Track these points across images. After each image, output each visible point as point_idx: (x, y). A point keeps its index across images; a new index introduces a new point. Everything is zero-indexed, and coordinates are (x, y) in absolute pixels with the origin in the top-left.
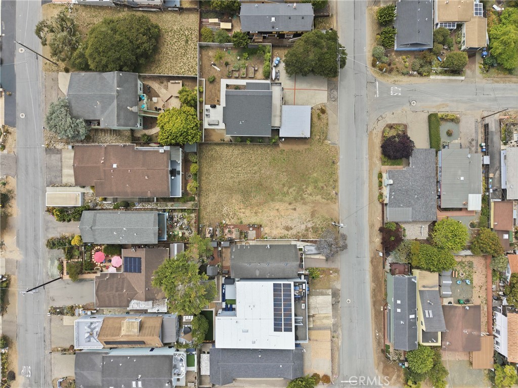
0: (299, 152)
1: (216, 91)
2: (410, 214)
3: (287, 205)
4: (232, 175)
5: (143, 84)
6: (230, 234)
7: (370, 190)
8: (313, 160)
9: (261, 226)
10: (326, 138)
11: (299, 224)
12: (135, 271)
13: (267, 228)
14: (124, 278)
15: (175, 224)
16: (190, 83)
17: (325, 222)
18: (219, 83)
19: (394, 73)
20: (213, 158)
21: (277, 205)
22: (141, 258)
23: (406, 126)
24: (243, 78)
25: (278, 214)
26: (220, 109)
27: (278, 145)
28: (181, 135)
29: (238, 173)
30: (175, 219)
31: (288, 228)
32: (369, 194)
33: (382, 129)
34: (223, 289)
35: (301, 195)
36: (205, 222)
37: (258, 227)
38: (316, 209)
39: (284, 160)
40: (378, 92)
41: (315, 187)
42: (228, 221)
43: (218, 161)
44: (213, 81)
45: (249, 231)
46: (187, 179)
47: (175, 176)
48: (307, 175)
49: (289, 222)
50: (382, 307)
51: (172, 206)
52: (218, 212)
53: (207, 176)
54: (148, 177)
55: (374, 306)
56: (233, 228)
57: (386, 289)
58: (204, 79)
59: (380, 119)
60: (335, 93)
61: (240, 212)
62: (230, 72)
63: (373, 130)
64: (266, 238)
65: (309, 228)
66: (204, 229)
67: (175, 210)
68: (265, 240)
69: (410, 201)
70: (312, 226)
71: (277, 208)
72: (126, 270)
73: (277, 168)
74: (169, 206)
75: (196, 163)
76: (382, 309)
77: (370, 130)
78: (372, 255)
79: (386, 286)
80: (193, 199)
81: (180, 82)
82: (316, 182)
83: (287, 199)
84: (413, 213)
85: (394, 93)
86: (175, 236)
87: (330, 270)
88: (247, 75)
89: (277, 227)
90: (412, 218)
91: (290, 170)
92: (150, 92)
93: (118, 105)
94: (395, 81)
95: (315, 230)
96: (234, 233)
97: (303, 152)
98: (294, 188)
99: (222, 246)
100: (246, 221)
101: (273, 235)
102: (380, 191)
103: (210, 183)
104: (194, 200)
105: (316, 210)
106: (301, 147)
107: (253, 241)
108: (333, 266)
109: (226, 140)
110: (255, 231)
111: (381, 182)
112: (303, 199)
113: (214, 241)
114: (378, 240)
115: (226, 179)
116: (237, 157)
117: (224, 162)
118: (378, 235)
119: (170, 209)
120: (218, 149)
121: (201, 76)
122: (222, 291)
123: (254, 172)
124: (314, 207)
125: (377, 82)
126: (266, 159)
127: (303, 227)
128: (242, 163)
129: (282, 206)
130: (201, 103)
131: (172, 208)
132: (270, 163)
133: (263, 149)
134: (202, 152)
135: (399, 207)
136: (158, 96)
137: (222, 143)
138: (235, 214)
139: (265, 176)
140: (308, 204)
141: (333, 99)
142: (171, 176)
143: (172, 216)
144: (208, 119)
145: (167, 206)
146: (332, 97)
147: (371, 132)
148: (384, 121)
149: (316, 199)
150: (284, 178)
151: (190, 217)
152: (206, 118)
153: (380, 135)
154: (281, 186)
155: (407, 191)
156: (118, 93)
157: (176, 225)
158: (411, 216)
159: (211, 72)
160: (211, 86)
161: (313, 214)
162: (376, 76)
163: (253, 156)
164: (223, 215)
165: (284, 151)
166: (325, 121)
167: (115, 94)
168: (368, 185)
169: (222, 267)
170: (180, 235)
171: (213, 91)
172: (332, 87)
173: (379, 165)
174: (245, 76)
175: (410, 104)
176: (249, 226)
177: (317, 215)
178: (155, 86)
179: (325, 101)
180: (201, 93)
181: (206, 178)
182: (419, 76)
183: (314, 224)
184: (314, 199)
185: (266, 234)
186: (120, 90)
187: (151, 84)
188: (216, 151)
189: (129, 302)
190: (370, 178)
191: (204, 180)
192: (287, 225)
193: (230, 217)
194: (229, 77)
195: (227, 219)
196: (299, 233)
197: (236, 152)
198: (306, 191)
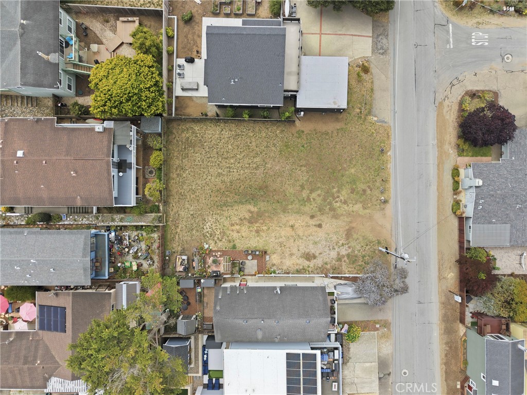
0: (327, 134)
1: (195, 37)
2: (508, 235)
3: (308, 219)
4: (220, 171)
5: (76, 22)
6: (217, 266)
7: (440, 197)
8: (349, 148)
9: (266, 252)
10: (370, 113)
11: (327, 249)
12: (56, 330)
13: (275, 256)
14: (38, 341)
15: (127, 250)
16: (153, 23)
17: (369, 247)
18: (200, 23)
19: (476, 11)
20: (189, 144)
21: (292, 219)
22: (65, 308)
23: (496, 94)
24: (237, 16)
25: (293, 233)
26: (200, 64)
27: (294, 121)
28: (128, 101)
29: (230, 168)
30: (126, 242)
31: (309, 257)
32: (438, 201)
33: (459, 98)
34: (204, 354)
35: (330, 204)
36: (176, 246)
37: (260, 255)
38: (354, 225)
39: (303, 146)
40: (451, 40)
41: (353, 191)
42: (213, 244)
43: (197, 149)
44: (189, 20)
45: (247, 261)
46: (147, 176)
47: (124, 172)
48: (339, 171)
49: (311, 246)
50: (459, 383)
51: (121, 220)
52: (197, 231)
53: (178, 172)
54: (76, 173)
55: (446, 380)
56: (221, 256)
57: (465, 353)
58: (176, 17)
59: (455, 82)
60: (384, 41)
61: (233, 231)
62: (217, 6)
63: (445, 99)
64: (274, 272)
65: (343, 256)
66: (173, 259)
67: (125, 227)
68: (273, 275)
69: (507, 214)
70: (347, 252)
71: (291, 223)
72: (42, 327)
73: (291, 160)
74: (118, 220)
75: (160, 150)
76: (459, 387)
77: (439, 100)
78: (443, 299)
79: (466, 349)
80: (156, 209)
81: (136, 19)
82: (354, 182)
83: (307, 209)
84: (511, 233)
85: (477, 42)
86: (125, 270)
87: (375, 322)
88: (244, 10)
89: (291, 255)
90: (510, 242)
91: (313, 162)
92: (87, 35)
93: (23, 50)
94: (478, 23)
95: (352, 259)
96: (223, 263)
97: (334, 135)
98: (319, 192)
99: (202, 286)
100: (241, 245)
101: (285, 268)
102: (455, 197)
103: (184, 183)
104: (158, 211)
105: (353, 228)
106: (330, 126)
107: (253, 277)
108: (380, 317)
109: (210, 114)
110: (256, 261)
111: (456, 184)
112: (332, 209)
113: (190, 278)
114: (452, 276)
115: (210, 177)
116: (227, 143)
117: (207, 150)
118: (452, 266)
119: (119, 226)
120: (196, 128)
121: (170, 13)
122: (203, 357)
123: (254, 166)
124: (351, 222)
125: (451, 25)
126: (274, 145)
127: (333, 254)
128: (236, 151)
129: (300, 222)
130: (170, 54)
131: (121, 224)
132: (281, 151)
133: (270, 129)
134: (172, 133)
135: (490, 223)
136: (100, 42)
137: (204, 119)
138: (224, 233)
139: (272, 173)
140: (342, 217)
141: (381, 51)
142: (119, 172)
143: (121, 237)
144: (182, 80)
145: (113, 220)
146: (379, 47)
147: (441, 104)
148: (461, 86)
149: (354, 209)
150: (302, 176)
151: (150, 238)
152: (178, 79)
153: (455, 108)
154: (298, 188)
155: (504, 198)
156: (23, 28)
157: (128, 252)
158: (508, 238)
159: (187, 7)
160: (186, 29)
161: (349, 234)
162: (448, 14)
163: (253, 140)
164: (204, 236)
165: (303, 132)
166: (369, 85)
167: (17, 29)
168: (436, 188)
169: (203, 318)
170: (135, 268)
171: (190, 36)
172: (380, 32)
173: (453, 155)
174: (241, 12)
175: (503, 59)
176: (247, 253)
177: (355, 236)
178: (95, 26)
179: (369, 53)
180: (170, 38)
181: (178, 175)
182: (516, 15)
183: (350, 251)
184: (351, 209)
185: (274, 265)
186: (28, 25)
187: (88, 22)
188: (193, 133)
189: (47, 380)
190: (439, 177)
191: (173, 179)
192: (307, 251)
193: (216, 239)
194: (216, 14)
195: (211, 242)
196: (326, 264)
197: (226, 134)
198: (338, 197)
